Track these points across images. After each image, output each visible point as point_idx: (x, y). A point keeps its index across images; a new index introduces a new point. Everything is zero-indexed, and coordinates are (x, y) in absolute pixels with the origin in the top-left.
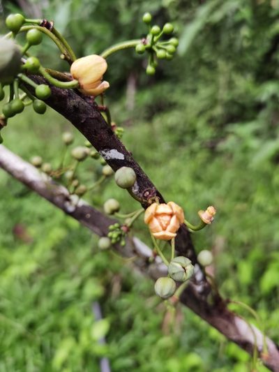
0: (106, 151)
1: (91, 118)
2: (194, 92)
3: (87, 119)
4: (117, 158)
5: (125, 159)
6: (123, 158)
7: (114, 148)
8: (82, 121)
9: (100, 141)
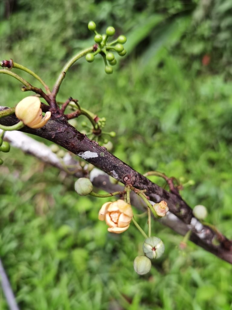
0: (81, 154)
1: (59, 133)
2: (46, 17)
3: (56, 134)
4: (92, 157)
5: (99, 155)
6: (97, 156)
7: (87, 150)
8: (53, 138)
9: (73, 148)
